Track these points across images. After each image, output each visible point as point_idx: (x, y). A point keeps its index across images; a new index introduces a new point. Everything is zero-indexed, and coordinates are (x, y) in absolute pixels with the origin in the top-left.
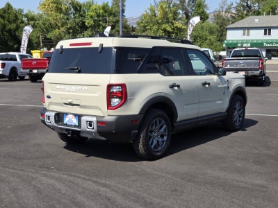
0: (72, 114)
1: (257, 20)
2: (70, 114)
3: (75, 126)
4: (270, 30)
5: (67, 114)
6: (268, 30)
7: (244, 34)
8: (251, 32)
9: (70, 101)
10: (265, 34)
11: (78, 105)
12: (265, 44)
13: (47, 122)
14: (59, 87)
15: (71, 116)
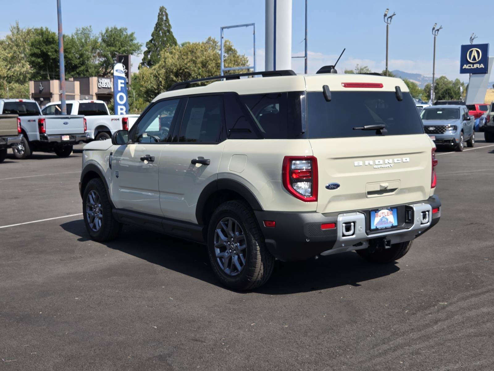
0: (386, 208)
5: (376, 211)
13: (344, 235)
14: (361, 163)
15: (386, 211)
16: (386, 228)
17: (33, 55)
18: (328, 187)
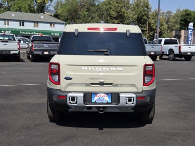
0: (103, 93)
1: (13, 15)
2: (101, 92)
3: (107, 103)
4: (23, 23)
5: (96, 93)
6: (22, 23)
7: (5, 24)
8: (11, 23)
9: (101, 81)
10: (20, 25)
11: (111, 84)
12: (21, 32)
13: (70, 103)
14: (86, 68)
15: (103, 94)
16: (102, 103)
17: (181, 20)
18: (65, 78)
